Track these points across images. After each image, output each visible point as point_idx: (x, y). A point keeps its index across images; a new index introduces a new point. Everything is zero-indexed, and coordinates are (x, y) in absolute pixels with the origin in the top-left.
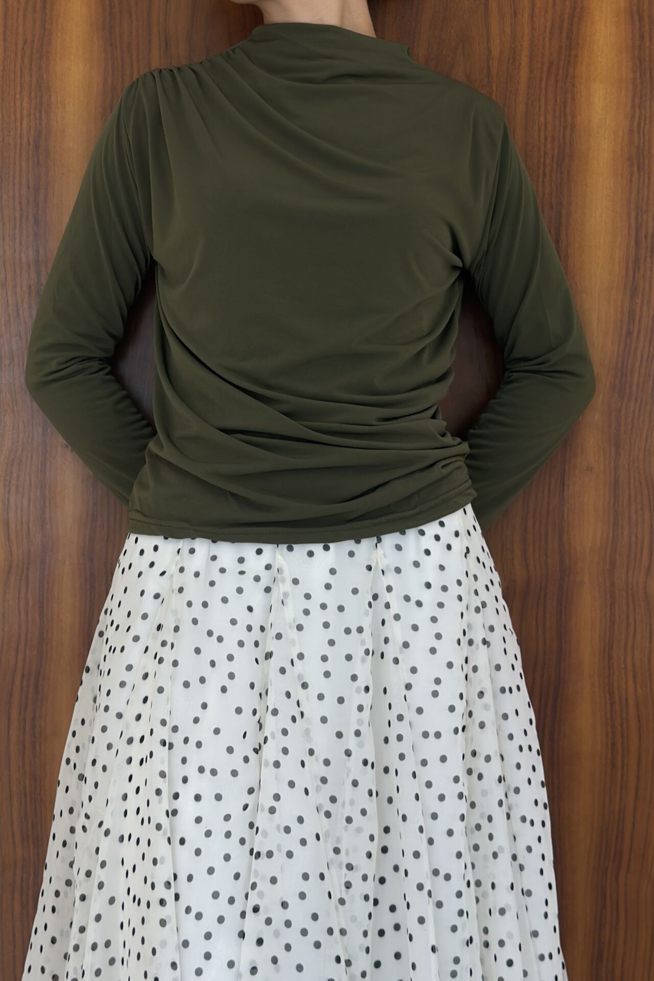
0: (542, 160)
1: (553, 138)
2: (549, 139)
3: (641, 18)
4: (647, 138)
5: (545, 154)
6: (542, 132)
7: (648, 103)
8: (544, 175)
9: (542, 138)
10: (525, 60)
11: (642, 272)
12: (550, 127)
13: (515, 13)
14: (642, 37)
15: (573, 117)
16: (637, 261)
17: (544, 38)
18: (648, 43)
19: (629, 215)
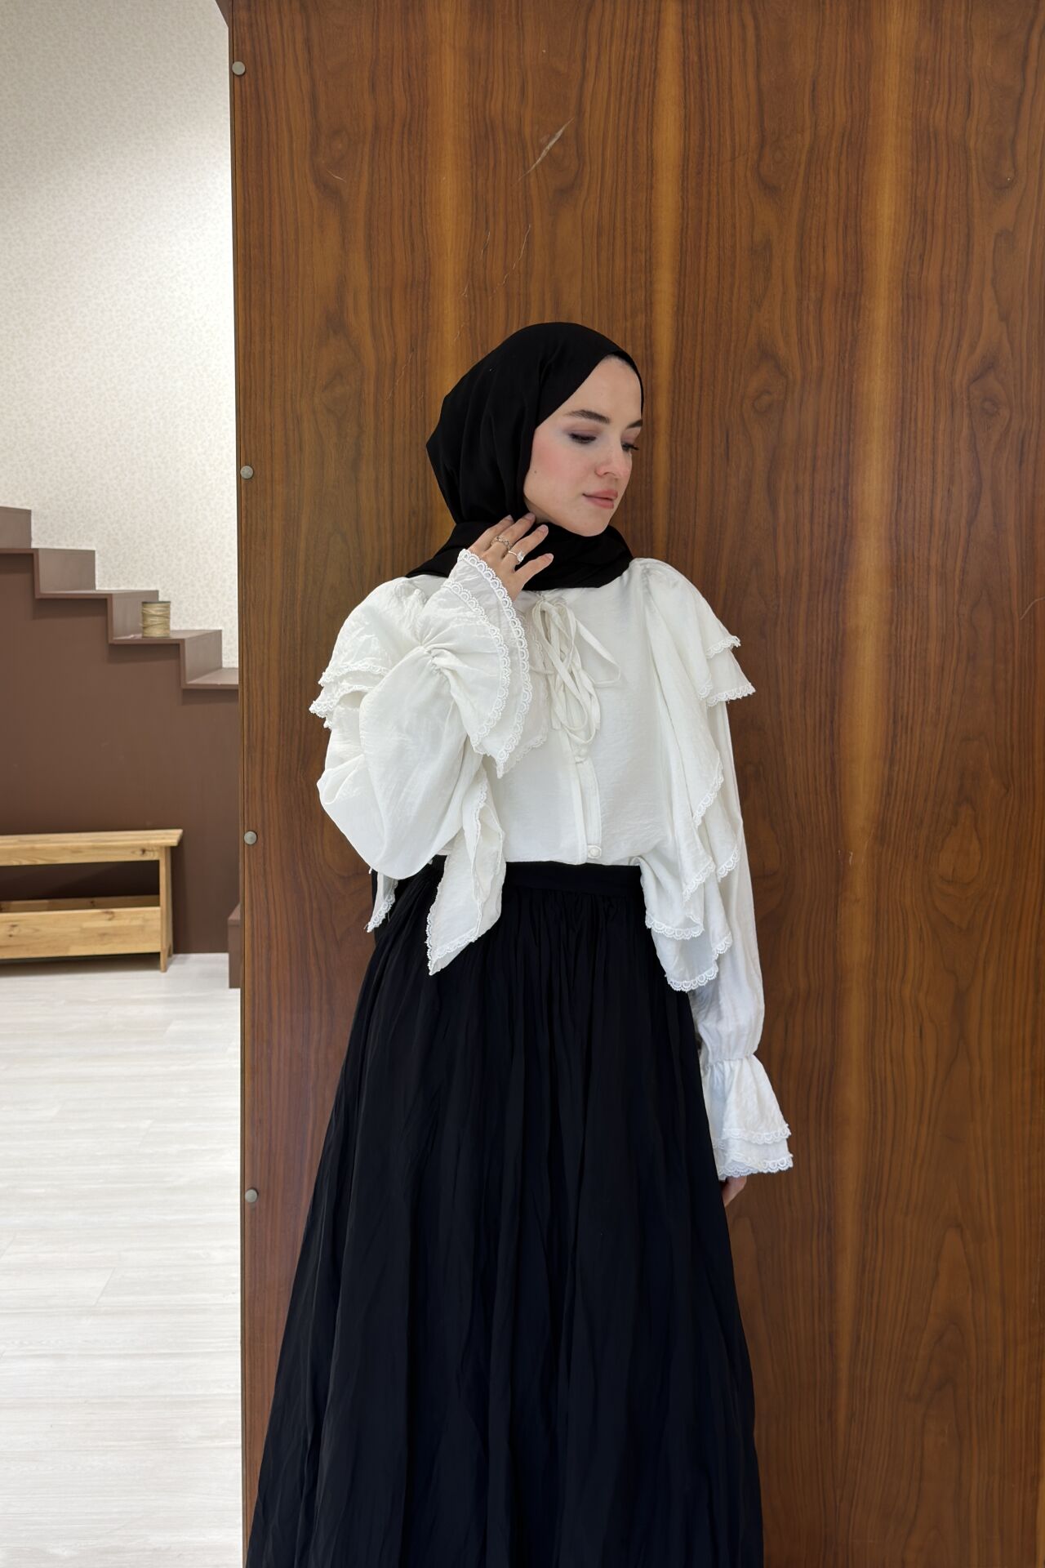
0: (819, 659)
1: (828, 640)
2: (825, 641)
3: (898, 544)
4: (902, 640)
5: (822, 653)
6: (820, 634)
7: (903, 613)
8: (821, 669)
9: (820, 641)
10: (805, 578)
11: (899, 745)
12: (826, 632)
13: (798, 542)
14: (899, 560)
15: (844, 623)
16: (895, 736)
17: (821, 561)
18: (903, 564)
19: (888, 700)
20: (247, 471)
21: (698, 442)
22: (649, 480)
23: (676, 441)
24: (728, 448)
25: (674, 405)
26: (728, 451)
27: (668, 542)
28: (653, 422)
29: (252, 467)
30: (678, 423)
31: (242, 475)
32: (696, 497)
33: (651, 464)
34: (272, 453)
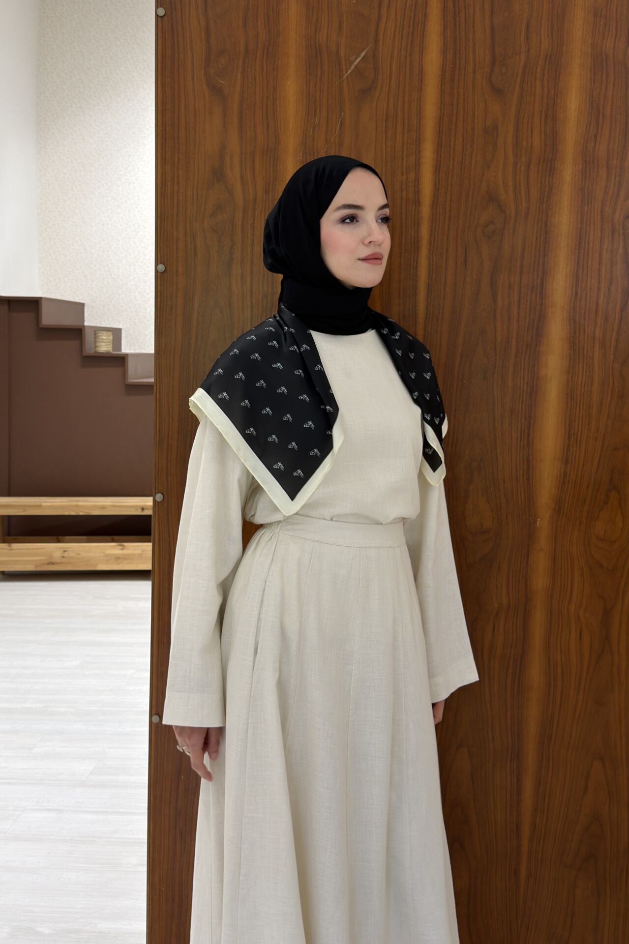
20: (161, 267)
21: (446, 254)
22: (414, 278)
23: (432, 254)
24: (466, 257)
25: (432, 230)
26: (466, 261)
27: (426, 318)
28: (418, 241)
29: (164, 265)
30: (434, 242)
31: (158, 270)
32: (445, 289)
33: (416, 268)
34: (177, 256)
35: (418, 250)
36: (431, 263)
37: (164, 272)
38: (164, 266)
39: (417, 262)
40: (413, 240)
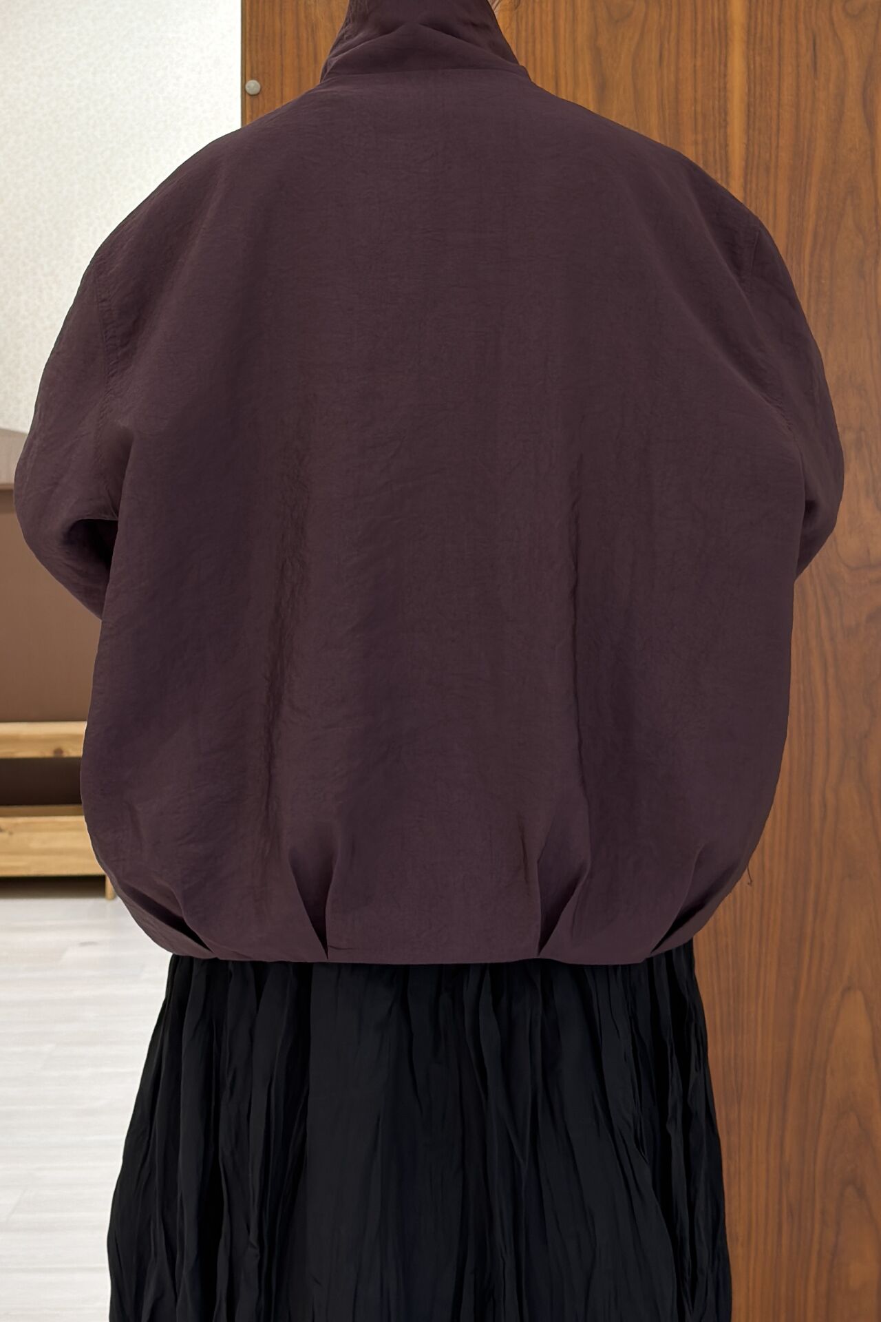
20: (253, 86)
21: (779, 50)
22: (722, 94)
23: (754, 50)
24: (815, 56)
25: (750, 8)
26: (815, 63)
27: (746, 167)
28: (726, 29)
29: (258, 80)
30: (756, 29)
31: (247, 89)
32: (778, 116)
33: (725, 75)
34: (282, 65)
35: (727, 45)
36: (752, 67)
37: (258, 94)
38: (259, 86)
39: (726, 66)
40: (716, 25)
